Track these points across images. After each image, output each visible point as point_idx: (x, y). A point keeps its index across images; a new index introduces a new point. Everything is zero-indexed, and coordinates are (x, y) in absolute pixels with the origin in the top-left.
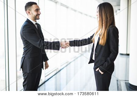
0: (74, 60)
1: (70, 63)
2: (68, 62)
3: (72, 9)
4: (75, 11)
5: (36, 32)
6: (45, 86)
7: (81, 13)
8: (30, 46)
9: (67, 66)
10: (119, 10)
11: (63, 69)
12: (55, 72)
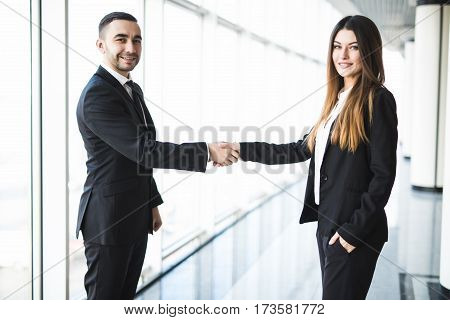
0: (260, 206)
1: (245, 216)
2: (240, 210)
3: (255, 37)
4: (266, 42)
5: (127, 111)
6: (161, 289)
7: (286, 51)
8: (107, 160)
9: (234, 224)
10: (413, 40)
11: (221, 233)
12: (196, 244)
